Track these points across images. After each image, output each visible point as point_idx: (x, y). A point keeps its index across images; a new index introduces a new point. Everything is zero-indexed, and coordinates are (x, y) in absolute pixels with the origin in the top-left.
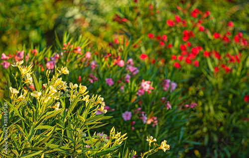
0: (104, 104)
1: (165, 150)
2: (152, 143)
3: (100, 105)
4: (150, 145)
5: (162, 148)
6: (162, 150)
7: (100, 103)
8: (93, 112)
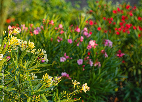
0: (46, 55)
1: (85, 91)
2: (76, 86)
3: (44, 56)
4: (74, 87)
5: (83, 90)
6: (83, 91)
7: (44, 54)
8: (38, 61)
